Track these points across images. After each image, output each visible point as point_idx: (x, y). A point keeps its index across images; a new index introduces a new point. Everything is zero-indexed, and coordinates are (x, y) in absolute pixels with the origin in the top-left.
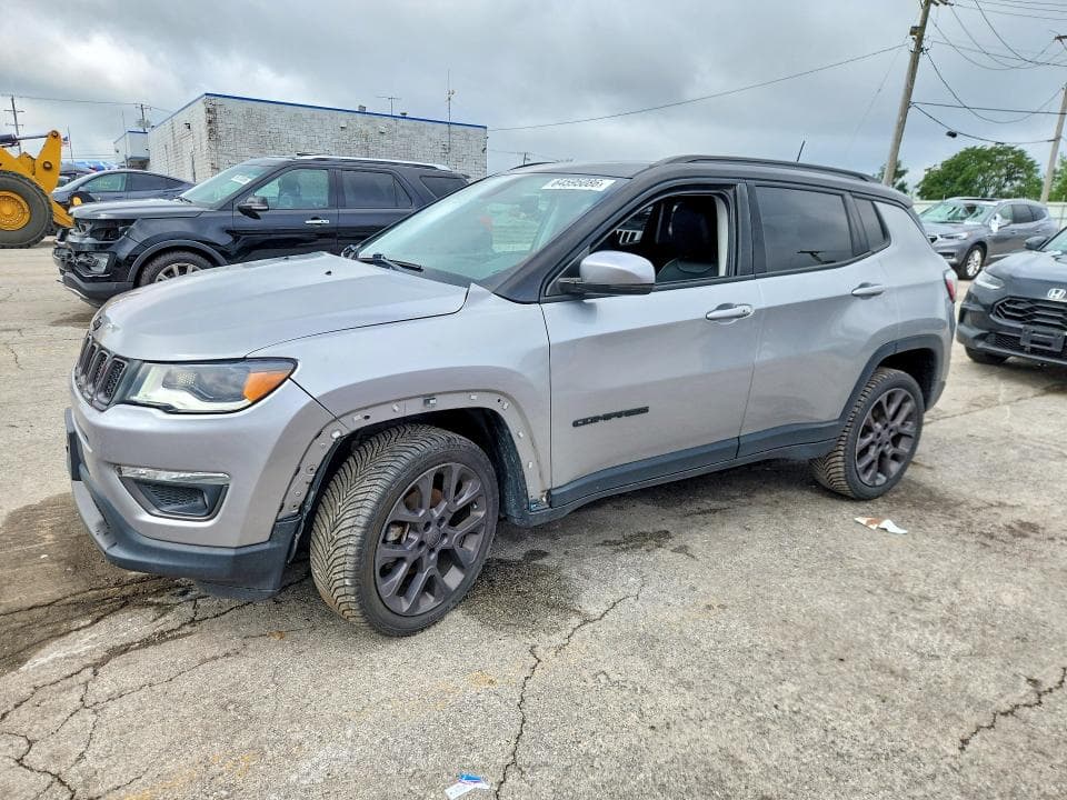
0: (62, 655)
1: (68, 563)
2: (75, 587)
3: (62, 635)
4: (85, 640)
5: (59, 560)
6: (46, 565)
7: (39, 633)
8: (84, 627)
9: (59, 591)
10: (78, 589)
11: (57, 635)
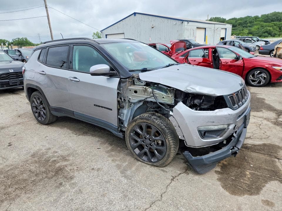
0: (255, 142)
1: (246, 160)
2: (247, 153)
3: (254, 145)
4: (249, 142)
5: (248, 162)
6: (252, 163)
7: (259, 147)
8: (249, 144)
9: (251, 153)
10: (246, 152)
11: (255, 145)
